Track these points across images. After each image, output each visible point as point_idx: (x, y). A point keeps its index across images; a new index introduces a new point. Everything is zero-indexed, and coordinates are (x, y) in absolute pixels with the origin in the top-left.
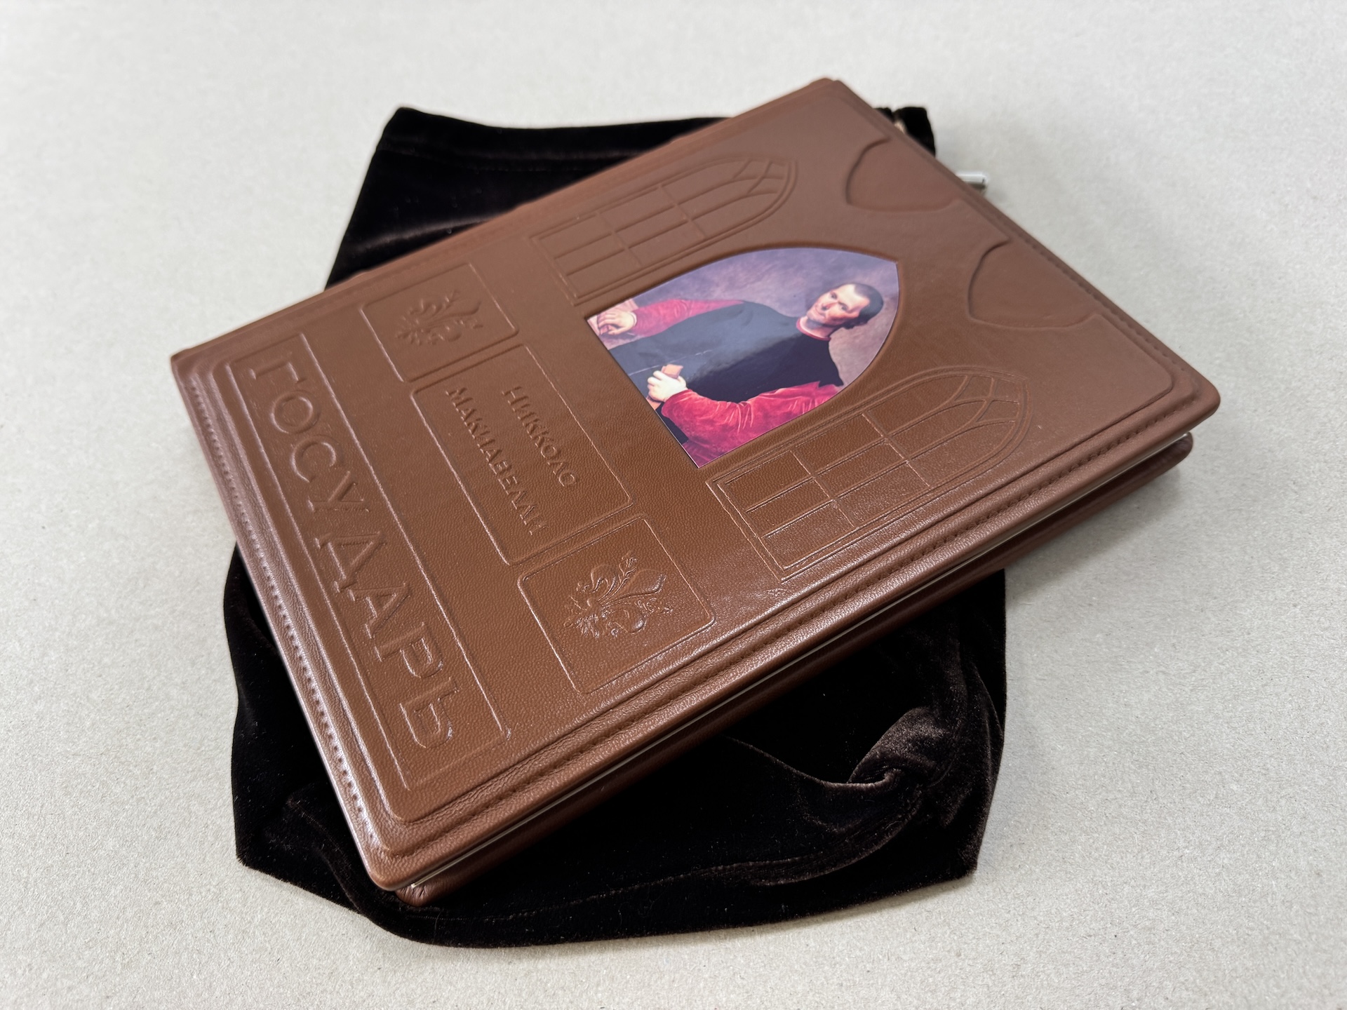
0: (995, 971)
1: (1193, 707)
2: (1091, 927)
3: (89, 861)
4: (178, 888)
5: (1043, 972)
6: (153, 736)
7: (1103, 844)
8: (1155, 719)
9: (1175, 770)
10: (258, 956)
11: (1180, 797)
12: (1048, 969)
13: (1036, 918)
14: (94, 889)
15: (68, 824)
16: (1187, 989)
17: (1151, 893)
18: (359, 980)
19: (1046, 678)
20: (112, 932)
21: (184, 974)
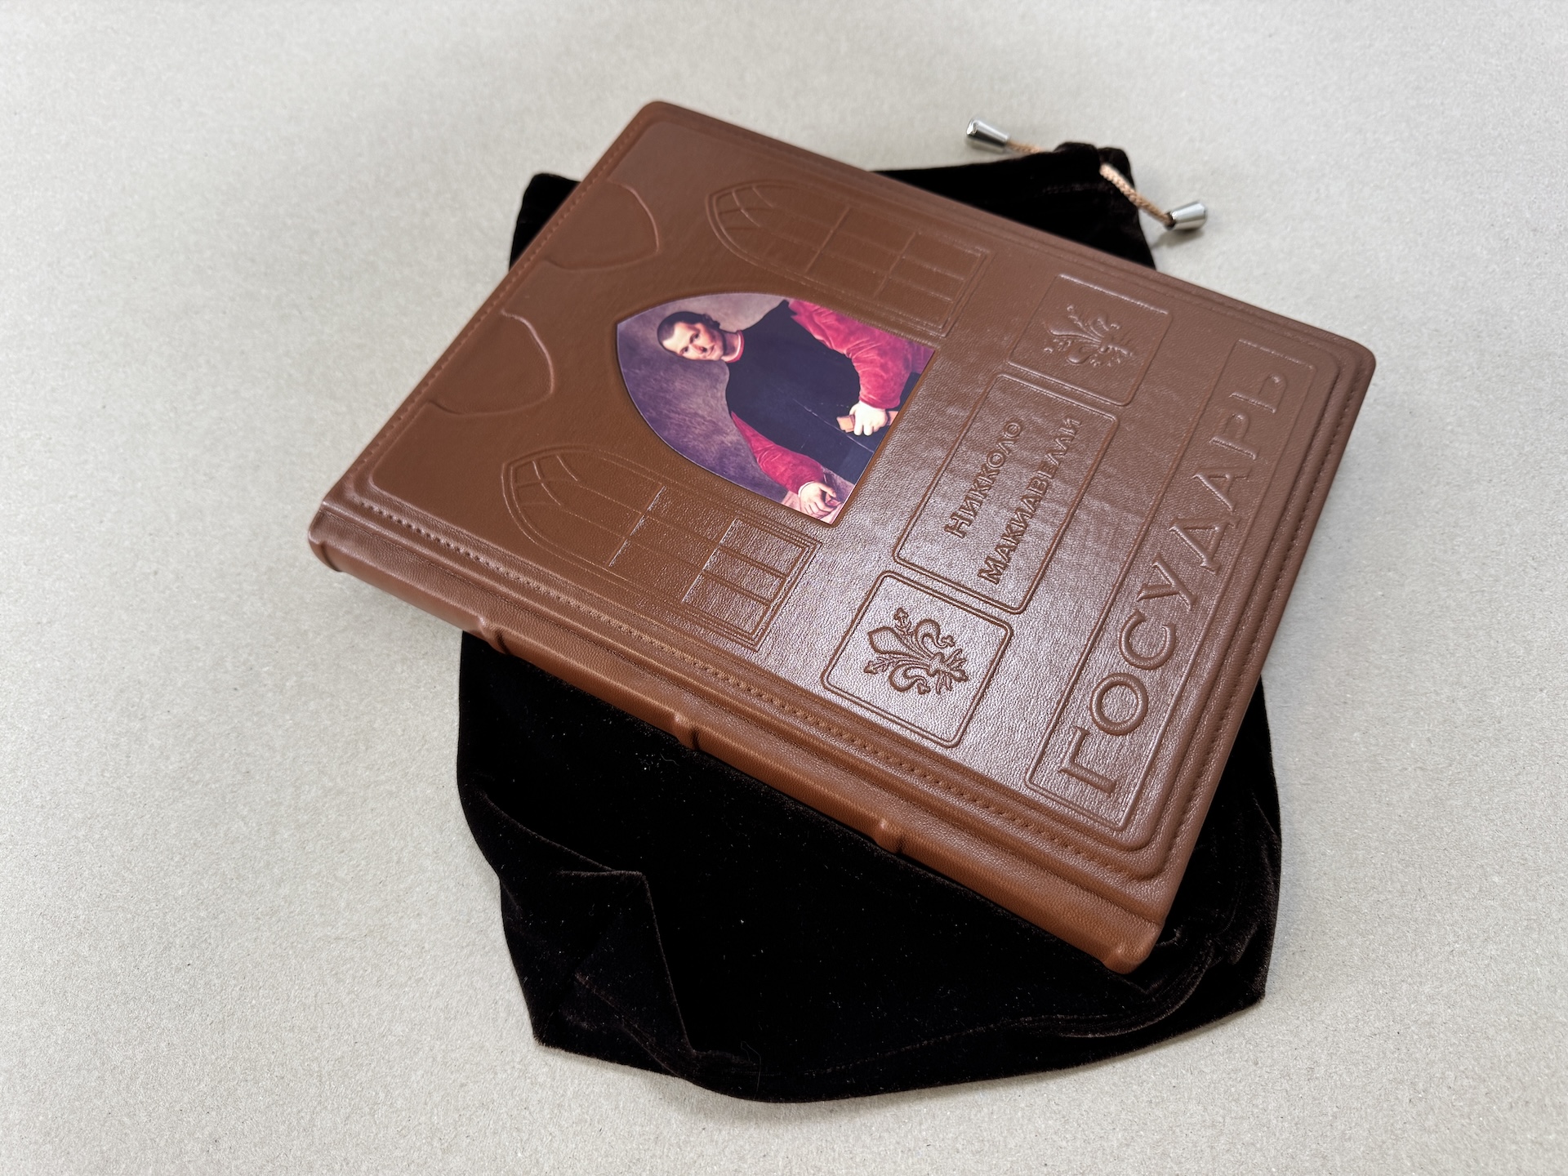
0: (1291, 1076)
1: (1452, 801)
2: (1376, 1025)
3: (380, 1049)
4: (481, 1067)
5: (1336, 1072)
6: (417, 913)
7: (1380, 945)
8: (1417, 816)
9: (1440, 867)
10: (579, 1129)
11: (1447, 893)
12: (1340, 1070)
13: (1323, 1022)
14: (394, 1077)
15: (348, 1013)
16: (1467, 1077)
17: (1427, 989)
18: (686, 1142)
19: (1309, 782)
20: (423, 1118)
21: (508, 1153)
